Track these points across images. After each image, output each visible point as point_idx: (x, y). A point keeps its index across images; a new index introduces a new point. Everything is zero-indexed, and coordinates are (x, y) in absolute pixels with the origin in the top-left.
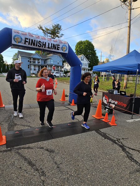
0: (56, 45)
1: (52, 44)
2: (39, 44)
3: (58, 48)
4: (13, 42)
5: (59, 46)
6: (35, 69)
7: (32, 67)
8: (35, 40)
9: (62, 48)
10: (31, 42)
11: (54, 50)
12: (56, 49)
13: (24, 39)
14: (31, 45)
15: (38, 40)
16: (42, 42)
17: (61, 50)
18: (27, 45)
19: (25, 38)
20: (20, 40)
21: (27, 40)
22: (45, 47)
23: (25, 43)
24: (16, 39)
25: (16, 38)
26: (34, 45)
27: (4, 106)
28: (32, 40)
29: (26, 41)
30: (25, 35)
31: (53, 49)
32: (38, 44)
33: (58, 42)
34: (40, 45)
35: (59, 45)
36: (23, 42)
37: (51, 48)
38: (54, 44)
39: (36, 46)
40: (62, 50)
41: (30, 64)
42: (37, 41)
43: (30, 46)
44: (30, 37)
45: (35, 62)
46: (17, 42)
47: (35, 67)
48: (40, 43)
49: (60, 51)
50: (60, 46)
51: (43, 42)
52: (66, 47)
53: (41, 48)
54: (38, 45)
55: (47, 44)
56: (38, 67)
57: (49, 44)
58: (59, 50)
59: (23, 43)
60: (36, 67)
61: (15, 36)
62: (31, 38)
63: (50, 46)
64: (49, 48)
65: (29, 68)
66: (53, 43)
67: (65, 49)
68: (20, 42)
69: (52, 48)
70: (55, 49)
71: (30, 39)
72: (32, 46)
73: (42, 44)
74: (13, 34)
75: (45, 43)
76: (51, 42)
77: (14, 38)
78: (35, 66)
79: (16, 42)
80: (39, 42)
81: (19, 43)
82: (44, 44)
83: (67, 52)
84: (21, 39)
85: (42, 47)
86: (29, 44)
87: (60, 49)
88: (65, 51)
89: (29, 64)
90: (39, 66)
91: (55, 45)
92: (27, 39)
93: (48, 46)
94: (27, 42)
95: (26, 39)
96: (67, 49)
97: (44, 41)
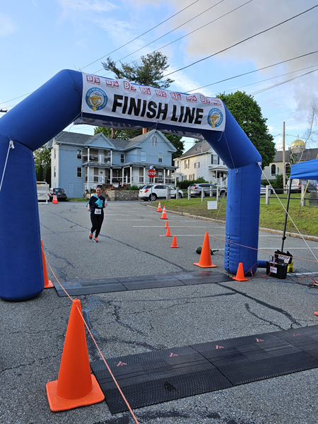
0: (194, 109)
1: (182, 108)
2: (150, 109)
3: (199, 119)
4: (85, 109)
5: (200, 114)
6: (96, 179)
7: (90, 173)
8: (139, 101)
9: (209, 117)
10: (129, 105)
11: (187, 125)
12: (194, 121)
13: (112, 98)
14: (130, 113)
15: (148, 99)
16: (158, 105)
17: (205, 124)
18: (119, 115)
19: (115, 95)
20: (101, 101)
21: (119, 101)
22: (164, 118)
23: (114, 110)
24: (92, 99)
25: (91, 96)
26: (137, 114)
27: (50, 284)
28: (133, 100)
29: (116, 104)
30: (116, 88)
31: (185, 121)
32: (147, 110)
33: (199, 101)
34: (151, 113)
35: (202, 111)
36: (110, 106)
37: (180, 121)
38: (188, 109)
39: (142, 115)
40: (209, 123)
41: (83, 166)
42: (145, 102)
43: (126, 116)
44: (127, 92)
45: (96, 159)
46: (95, 109)
47: (96, 172)
48: (152, 107)
49: (204, 126)
50: (205, 114)
51: (160, 104)
52: (221, 113)
53: (154, 120)
54: (148, 113)
55: (170, 110)
56: (104, 172)
57: (175, 108)
58: (200, 123)
59: (108, 110)
60: (99, 171)
61: (90, 91)
62: (131, 95)
63: (178, 113)
64: (174, 119)
65: (79, 175)
66: (186, 105)
67: (217, 121)
68: (102, 107)
69: (183, 118)
70: (190, 122)
71: (126, 98)
72: (133, 117)
73: (157, 110)
74: (86, 87)
75: (166, 106)
76: (180, 103)
77: (87, 98)
78: (96, 169)
79: (91, 107)
80: (151, 103)
81: (98, 109)
82: (163, 108)
83: (221, 128)
84: (106, 97)
85: (158, 117)
86: (124, 112)
87: (204, 120)
88: (216, 126)
89: (80, 166)
90: (108, 170)
91: (191, 109)
92: (121, 97)
93: (172, 115)
94: (120, 105)
95: (117, 97)
96: (222, 119)
97: (164, 101)
